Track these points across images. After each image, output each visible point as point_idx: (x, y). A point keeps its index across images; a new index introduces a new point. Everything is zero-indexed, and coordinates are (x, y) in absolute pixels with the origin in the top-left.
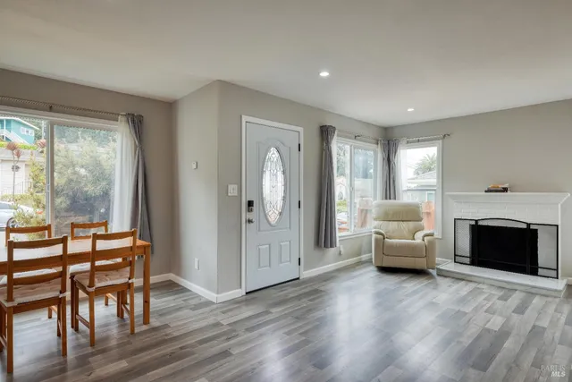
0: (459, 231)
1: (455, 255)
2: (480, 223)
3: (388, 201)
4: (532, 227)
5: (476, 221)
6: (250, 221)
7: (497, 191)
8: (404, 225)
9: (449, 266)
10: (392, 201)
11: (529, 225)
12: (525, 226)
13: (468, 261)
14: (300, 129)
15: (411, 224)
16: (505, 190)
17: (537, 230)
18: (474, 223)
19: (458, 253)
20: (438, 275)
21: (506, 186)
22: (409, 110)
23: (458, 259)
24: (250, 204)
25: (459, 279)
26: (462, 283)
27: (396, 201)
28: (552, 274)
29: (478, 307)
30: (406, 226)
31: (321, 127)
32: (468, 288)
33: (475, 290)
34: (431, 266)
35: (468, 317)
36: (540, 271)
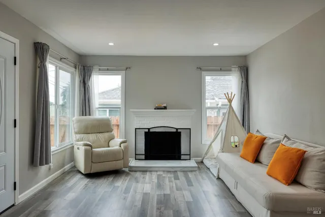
0: (138, 137)
1: (136, 154)
2: (151, 130)
3: (84, 117)
4: (179, 131)
5: (149, 129)
7: (161, 109)
8: (101, 136)
9: (133, 163)
10: (88, 117)
11: (177, 129)
12: (175, 130)
13: (143, 157)
15: (106, 135)
16: (165, 108)
17: (180, 132)
18: (147, 130)
20: (130, 171)
21: (165, 105)
22: (110, 44)
23: (138, 157)
25: (144, 171)
26: (148, 173)
27: (91, 117)
28: (188, 157)
29: (171, 188)
30: (103, 137)
31: (35, 44)
32: (154, 176)
33: (159, 177)
34: (126, 166)
35: (172, 196)
36: (183, 157)
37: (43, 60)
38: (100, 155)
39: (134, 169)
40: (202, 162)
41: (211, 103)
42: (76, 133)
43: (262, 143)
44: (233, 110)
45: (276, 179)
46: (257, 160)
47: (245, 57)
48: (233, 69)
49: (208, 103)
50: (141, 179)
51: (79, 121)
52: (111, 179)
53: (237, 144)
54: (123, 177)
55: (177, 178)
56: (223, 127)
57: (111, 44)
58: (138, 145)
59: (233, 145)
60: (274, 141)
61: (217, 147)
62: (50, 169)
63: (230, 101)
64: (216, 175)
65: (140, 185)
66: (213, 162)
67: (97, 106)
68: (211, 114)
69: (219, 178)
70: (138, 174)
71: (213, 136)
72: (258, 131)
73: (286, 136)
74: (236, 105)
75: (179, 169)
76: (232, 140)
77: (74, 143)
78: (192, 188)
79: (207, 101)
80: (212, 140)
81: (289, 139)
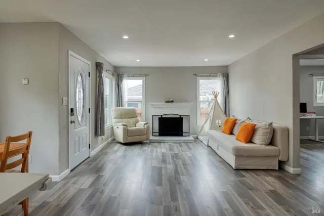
0: (154, 121)
2: (163, 117)
4: (182, 117)
5: (161, 116)
6: (72, 122)
7: (170, 102)
8: (130, 120)
9: (151, 138)
10: (121, 108)
11: (180, 116)
12: (179, 117)
13: (158, 134)
14: (89, 63)
15: (134, 119)
16: (172, 101)
18: (160, 117)
19: (154, 131)
20: (150, 142)
21: (172, 100)
23: (154, 134)
24: (72, 110)
25: (160, 142)
26: (162, 144)
27: (123, 108)
28: (188, 134)
29: (179, 151)
30: (132, 121)
31: (96, 63)
32: (167, 145)
33: (170, 146)
34: (148, 139)
35: (180, 154)
36: (184, 134)
37: (100, 73)
38: (132, 131)
39: (152, 141)
40: (197, 138)
41: (203, 98)
42: (115, 118)
43: (234, 123)
44: (218, 104)
45: (240, 141)
46: (231, 133)
47: (226, 67)
48: (218, 75)
49: (201, 98)
50: (159, 147)
51: (116, 110)
52: (139, 146)
53: (220, 125)
54: (147, 145)
55: (181, 146)
56: (211, 114)
57: (138, 61)
58: (154, 126)
59: (218, 126)
60: (241, 121)
61: (207, 127)
62: (102, 139)
63: (216, 97)
64: (206, 144)
65: (159, 149)
66: (205, 137)
67: (127, 101)
68: (203, 106)
69: (208, 146)
70: (156, 144)
71: (205, 120)
72: (233, 116)
73: (248, 118)
74: (220, 99)
75: (182, 141)
76: (217, 122)
77: (114, 124)
78: (191, 151)
79: (200, 96)
80: (203, 123)
81: (250, 119)
